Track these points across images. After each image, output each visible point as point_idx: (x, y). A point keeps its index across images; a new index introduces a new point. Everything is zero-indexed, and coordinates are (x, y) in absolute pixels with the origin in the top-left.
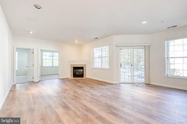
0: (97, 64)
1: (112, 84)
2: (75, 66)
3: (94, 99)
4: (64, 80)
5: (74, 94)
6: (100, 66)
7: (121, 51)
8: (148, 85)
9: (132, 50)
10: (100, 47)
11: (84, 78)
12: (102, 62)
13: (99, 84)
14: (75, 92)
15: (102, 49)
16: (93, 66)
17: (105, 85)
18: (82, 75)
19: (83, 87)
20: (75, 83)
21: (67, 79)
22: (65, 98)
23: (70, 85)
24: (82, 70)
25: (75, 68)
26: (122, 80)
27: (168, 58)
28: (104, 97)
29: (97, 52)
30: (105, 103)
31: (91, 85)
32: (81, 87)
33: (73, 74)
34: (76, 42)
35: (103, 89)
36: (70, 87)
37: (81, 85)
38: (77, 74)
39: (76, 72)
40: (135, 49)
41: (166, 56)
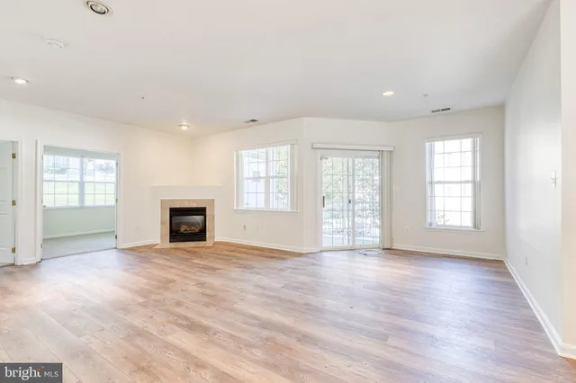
0: (253, 197)
1: (300, 255)
2: (177, 206)
3: (268, 297)
4: (140, 253)
5: (201, 290)
6: (261, 205)
7: (324, 161)
8: (389, 251)
9: (350, 160)
10: (263, 148)
11: (208, 243)
12: (267, 193)
13: (264, 257)
14: (202, 285)
15: (267, 153)
16: (237, 205)
17: (283, 259)
18: (200, 235)
19: (220, 269)
20: (187, 260)
21: (150, 247)
22: (179, 304)
23: (172, 267)
24: (202, 217)
25: (176, 213)
26: (326, 244)
27: (431, 183)
28: (296, 288)
29: (253, 163)
30: (305, 304)
31: (242, 262)
32: (214, 269)
33: (171, 231)
34: (185, 128)
35: (281, 270)
36: (174, 270)
37: (210, 264)
38: (182, 230)
39: (179, 224)
40: (357, 157)
41: (428, 179)
